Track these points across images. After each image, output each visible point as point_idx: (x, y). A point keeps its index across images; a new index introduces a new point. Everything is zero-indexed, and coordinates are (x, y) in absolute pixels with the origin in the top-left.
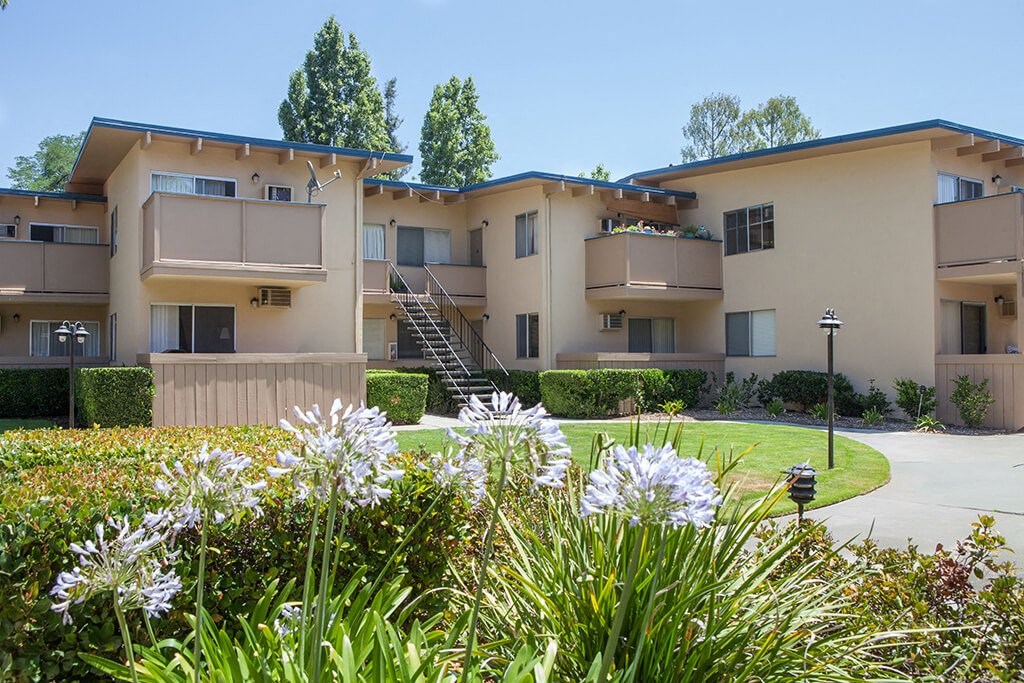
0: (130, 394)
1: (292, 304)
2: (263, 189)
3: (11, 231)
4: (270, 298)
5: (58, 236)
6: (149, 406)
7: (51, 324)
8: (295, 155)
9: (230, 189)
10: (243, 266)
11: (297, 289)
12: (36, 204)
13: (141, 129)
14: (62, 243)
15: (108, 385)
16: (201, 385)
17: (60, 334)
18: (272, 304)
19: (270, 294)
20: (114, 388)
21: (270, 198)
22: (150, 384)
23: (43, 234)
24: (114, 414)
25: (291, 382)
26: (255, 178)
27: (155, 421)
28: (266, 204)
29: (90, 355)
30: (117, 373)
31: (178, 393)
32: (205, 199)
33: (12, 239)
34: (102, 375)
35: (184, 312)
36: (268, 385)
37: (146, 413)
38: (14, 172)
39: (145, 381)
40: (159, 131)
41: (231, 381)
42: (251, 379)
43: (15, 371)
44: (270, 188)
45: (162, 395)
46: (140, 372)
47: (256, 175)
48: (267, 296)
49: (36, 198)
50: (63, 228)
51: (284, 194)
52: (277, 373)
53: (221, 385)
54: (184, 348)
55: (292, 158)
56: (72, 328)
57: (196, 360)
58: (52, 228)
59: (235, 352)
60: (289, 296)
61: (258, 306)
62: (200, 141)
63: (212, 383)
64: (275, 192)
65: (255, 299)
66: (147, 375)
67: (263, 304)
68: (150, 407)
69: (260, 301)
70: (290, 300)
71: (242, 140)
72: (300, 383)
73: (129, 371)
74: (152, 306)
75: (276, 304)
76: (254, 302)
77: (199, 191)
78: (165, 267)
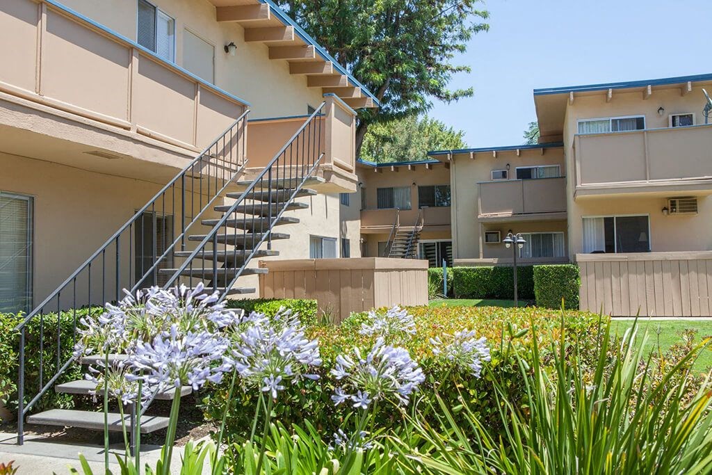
0: (562, 284)
1: (698, 209)
2: (668, 119)
3: (504, 175)
4: (678, 206)
5: (534, 175)
6: (576, 293)
7: (532, 235)
8: (692, 86)
9: (640, 123)
10: (648, 183)
11: (704, 197)
12: (518, 154)
13: (566, 91)
14: (537, 179)
15: (547, 277)
16: (616, 277)
17: (506, 242)
18: (680, 211)
19: (677, 203)
20: (551, 279)
21: (674, 125)
22: (577, 276)
23: (524, 174)
24: (551, 298)
25: (693, 275)
26: (661, 111)
27: (582, 304)
28: (670, 131)
29: (558, 256)
30: (552, 268)
31: (599, 283)
32: (620, 134)
33: (505, 180)
34: (542, 270)
35: (608, 222)
36: (673, 277)
37: (574, 297)
38: (528, 133)
39: (574, 275)
40: (579, 90)
41: (641, 274)
42: (658, 273)
43: (506, 268)
44: (674, 117)
45: (585, 284)
46: (569, 268)
47: (661, 108)
48: (675, 205)
49: (518, 150)
50: (536, 168)
51: (687, 120)
52: (680, 268)
53: (632, 277)
54: (610, 249)
55: (690, 89)
56: (514, 238)
57: (612, 258)
58: (530, 169)
59: (650, 251)
60: (696, 204)
61: (668, 214)
62: (610, 91)
63: (625, 276)
64: (678, 120)
65: (665, 209)
66: (574, 270)
67: (672, 211)
68: (578, 294)
69: (670, 210)
70: (696, 207)
71: (644, 84)
72: (703, 276)
73: (561, 267)
74: (583, 219)
75: (684, 211)
76: (665, 211)
77: (615, 128)
78: (585, 190)
